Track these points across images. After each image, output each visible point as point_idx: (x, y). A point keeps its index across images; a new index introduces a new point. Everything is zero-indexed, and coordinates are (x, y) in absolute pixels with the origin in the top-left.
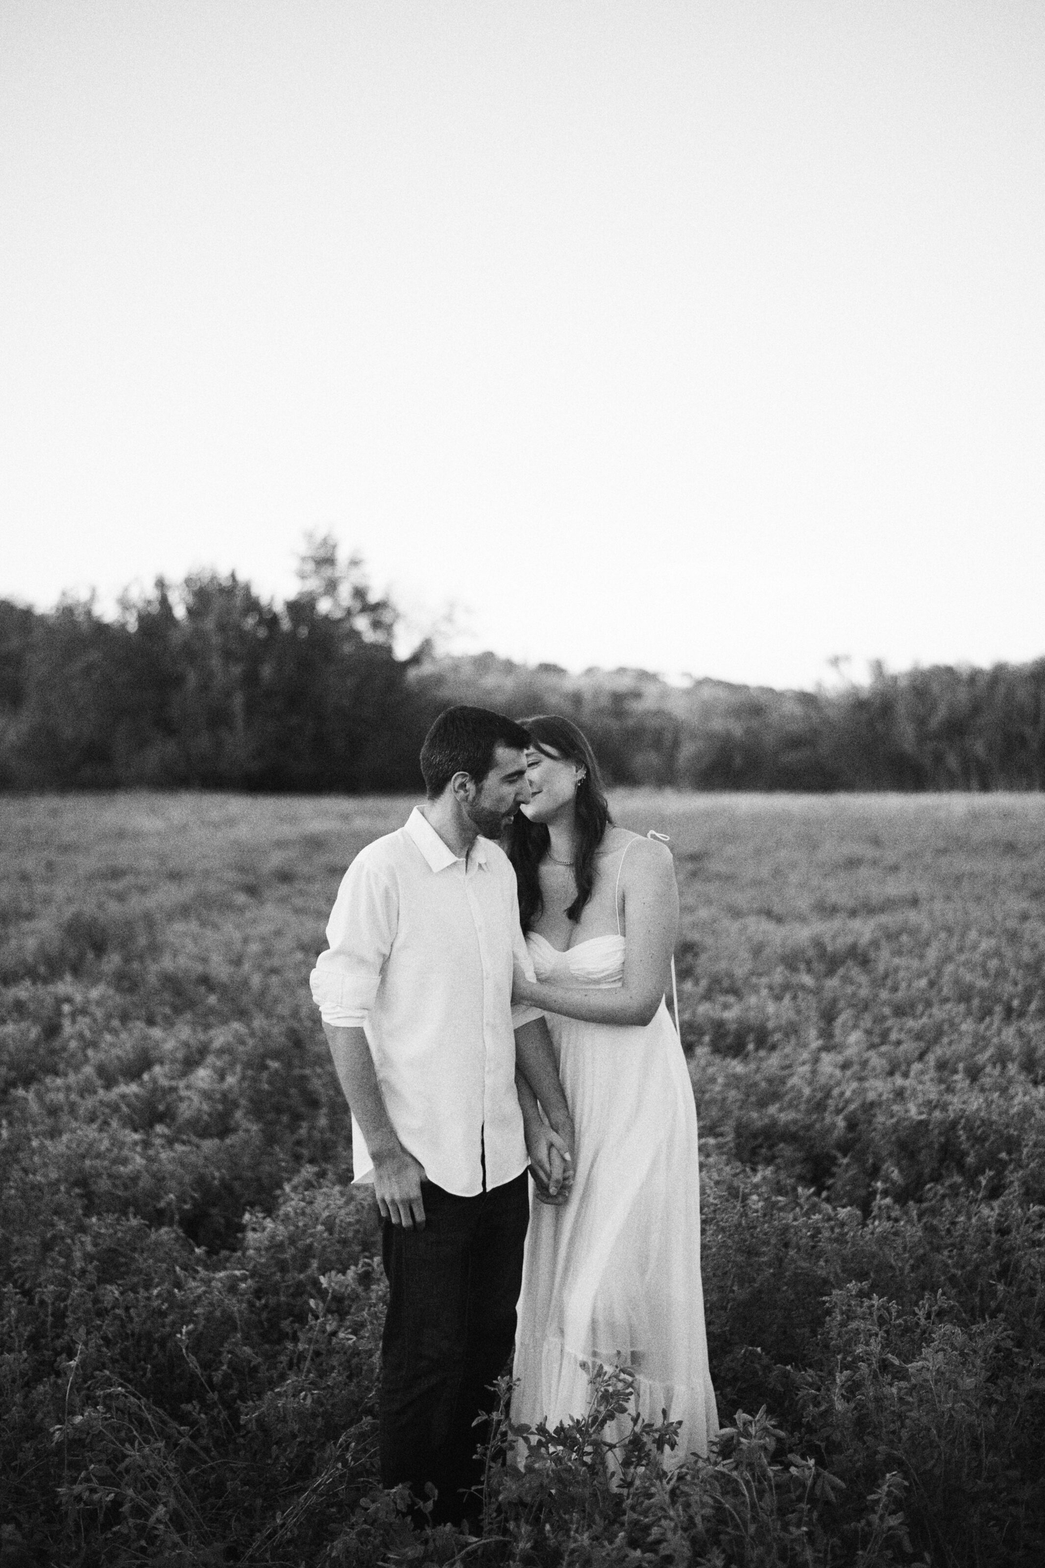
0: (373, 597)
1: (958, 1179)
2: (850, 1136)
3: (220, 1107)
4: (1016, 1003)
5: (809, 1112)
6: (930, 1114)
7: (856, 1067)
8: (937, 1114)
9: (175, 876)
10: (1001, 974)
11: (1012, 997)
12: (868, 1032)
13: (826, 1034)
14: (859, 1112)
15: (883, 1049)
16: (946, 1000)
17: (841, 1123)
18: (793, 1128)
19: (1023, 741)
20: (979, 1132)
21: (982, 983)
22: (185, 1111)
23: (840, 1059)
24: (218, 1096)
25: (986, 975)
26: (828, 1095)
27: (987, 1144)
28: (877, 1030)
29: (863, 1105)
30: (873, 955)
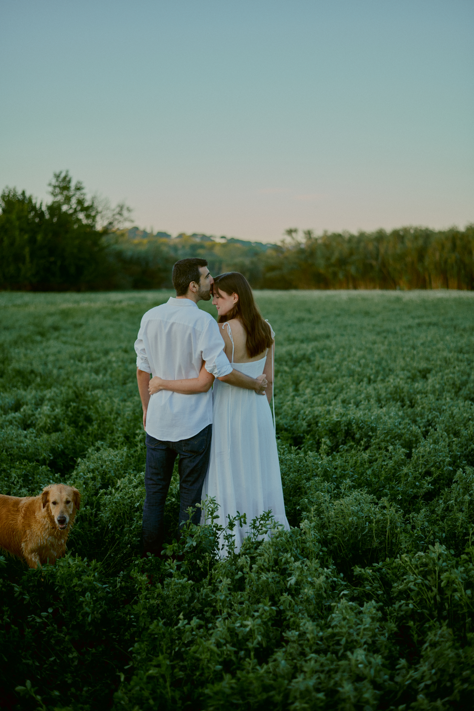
0: (86, 204)
1: (352, 443)
2: (309, 429)
3: (54, 421)
4: (372, 377)
5: (291, 420)
6: (341, 418)
7: (309, 402)
8: (344, 418)
9: (6, 328)
10: (366, 366)
11: (371, 375)
12: (313, 389)
13: (296, 390)
14: (312, 420)
15: (320, 395)
16: (344, 376)
17: (305, 424)
18: (286, 426)
19: (371, 266)
20: (361, 425)
21: (359, 369)
22: (41, 423)
23: (303, 399)
24: (52, 417)
25: (360, 366)
26: (299, 413)
27: (364, 430)
28: (316, 388)
29: (313, 416)
30: (312, 358)
